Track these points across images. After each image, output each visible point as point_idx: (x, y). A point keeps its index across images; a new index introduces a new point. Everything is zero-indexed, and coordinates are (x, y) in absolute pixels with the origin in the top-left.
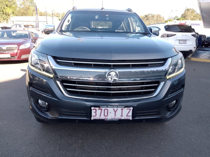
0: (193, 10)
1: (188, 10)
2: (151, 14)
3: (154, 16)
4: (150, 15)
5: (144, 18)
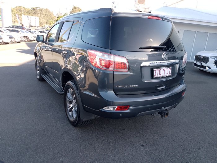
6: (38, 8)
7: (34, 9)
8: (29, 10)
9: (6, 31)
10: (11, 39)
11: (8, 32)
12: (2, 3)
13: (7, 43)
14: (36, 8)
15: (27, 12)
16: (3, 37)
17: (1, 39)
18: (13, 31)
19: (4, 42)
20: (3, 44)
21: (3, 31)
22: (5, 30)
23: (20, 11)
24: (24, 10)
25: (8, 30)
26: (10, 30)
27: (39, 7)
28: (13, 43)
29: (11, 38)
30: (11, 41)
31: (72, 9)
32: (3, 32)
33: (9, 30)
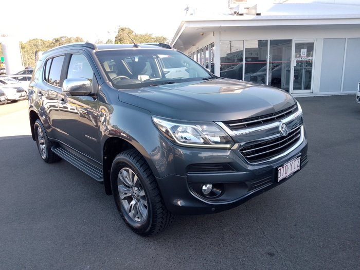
0: (130, 30)
1: (123, 30)
2: (66, 37)
3: (70, 39)
4: (63, 39)
5: (54, 44)
6: (63, 37)
7: (57, 41)
8: (50, 42)
9: (11, 80)
10: (20, 94)
11: (15, 81)
12: (3, 36)
13: (14, 101)
14: (61, 38)
15: (47, 47)
16: (5, 91)
17: (3, 94)
18: (24, 79)
19: (8, 100)
20: (8, 103)
21: (6, 81)
22: (9, 80)
23: (36, 46)
24: (41, 45)
25: (15, 78)
26: (19, 78)
27: (65, 36)
28: (24, 99)
29: (19, 91)
30: (21, 96)
31: (117, 33)
32: (6, 84)
33: (17, 79)
